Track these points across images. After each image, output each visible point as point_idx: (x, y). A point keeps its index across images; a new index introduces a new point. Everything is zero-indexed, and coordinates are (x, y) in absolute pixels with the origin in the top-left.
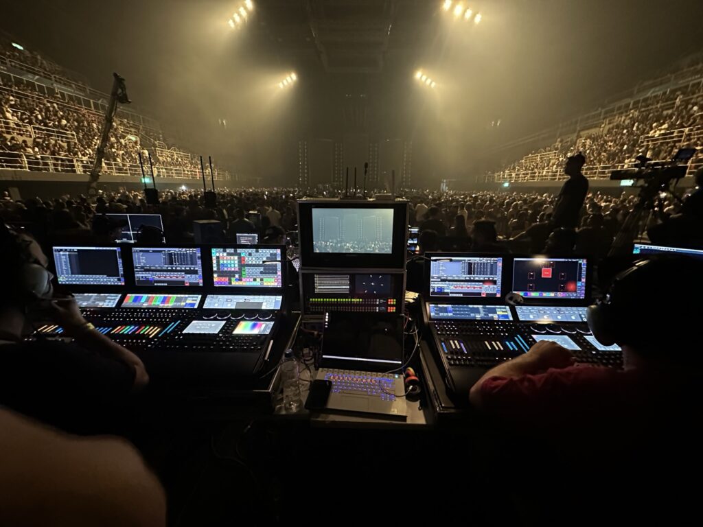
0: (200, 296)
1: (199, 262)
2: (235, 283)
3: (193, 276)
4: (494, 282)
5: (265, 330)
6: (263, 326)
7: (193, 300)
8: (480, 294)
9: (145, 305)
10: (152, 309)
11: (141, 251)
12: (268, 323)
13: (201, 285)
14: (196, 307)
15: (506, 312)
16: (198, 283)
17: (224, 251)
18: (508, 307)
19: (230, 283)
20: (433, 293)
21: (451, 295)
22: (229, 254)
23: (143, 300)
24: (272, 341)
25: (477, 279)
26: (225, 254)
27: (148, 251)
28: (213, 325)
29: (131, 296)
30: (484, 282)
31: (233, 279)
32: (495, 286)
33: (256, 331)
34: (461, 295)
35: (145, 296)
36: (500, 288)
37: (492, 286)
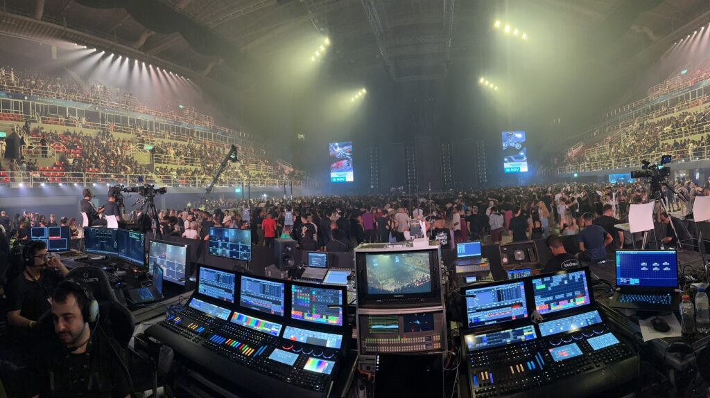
0: (281, 326)
1: (283, 294)
2: (307, 318)
3: (278, 306)
4: (521, 304)
5: (327, 369)
6: (327, 364)
7: (275, 328)
8: (510, 318)
9: (245, 324)
10: (250, 329)
11: (248, 280)
12: (330, 362)
13: (282, 315)
14: (278, 335)
15: (531, 331)
16: (280, 313)
17: (301, 289)
18: (532, 326)
19: (303, 317)
20: (471, 324)
21: (486, 324)
22: (304, 292)
23: (244, 320)
24: (332, 382)
25: (506, 304)
26: (301, 291)
27: (251, 280)
28: (290, 356)
29: (237, 314)
30: (512, 306)
31: (306, 314)
32: (522, 308)
33: (320, 371)
34: (495, 322)
35: (245, 316)
36: (526, 309)
37: (519, 308)
